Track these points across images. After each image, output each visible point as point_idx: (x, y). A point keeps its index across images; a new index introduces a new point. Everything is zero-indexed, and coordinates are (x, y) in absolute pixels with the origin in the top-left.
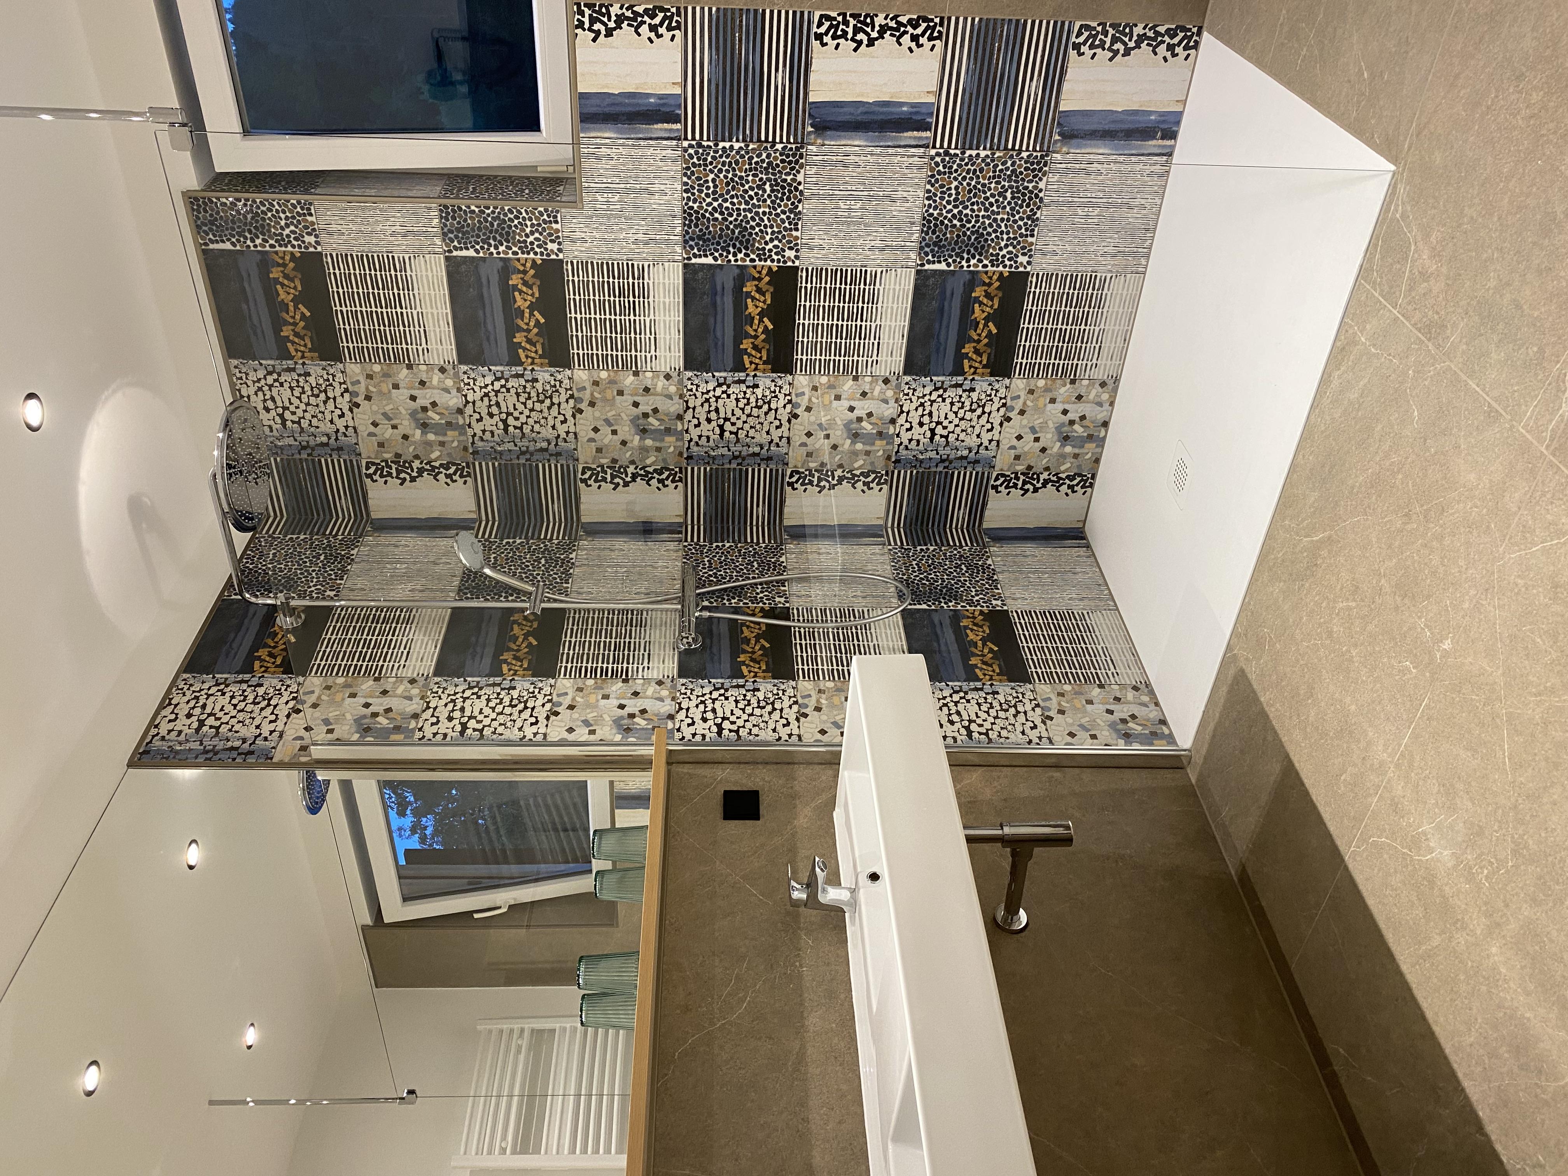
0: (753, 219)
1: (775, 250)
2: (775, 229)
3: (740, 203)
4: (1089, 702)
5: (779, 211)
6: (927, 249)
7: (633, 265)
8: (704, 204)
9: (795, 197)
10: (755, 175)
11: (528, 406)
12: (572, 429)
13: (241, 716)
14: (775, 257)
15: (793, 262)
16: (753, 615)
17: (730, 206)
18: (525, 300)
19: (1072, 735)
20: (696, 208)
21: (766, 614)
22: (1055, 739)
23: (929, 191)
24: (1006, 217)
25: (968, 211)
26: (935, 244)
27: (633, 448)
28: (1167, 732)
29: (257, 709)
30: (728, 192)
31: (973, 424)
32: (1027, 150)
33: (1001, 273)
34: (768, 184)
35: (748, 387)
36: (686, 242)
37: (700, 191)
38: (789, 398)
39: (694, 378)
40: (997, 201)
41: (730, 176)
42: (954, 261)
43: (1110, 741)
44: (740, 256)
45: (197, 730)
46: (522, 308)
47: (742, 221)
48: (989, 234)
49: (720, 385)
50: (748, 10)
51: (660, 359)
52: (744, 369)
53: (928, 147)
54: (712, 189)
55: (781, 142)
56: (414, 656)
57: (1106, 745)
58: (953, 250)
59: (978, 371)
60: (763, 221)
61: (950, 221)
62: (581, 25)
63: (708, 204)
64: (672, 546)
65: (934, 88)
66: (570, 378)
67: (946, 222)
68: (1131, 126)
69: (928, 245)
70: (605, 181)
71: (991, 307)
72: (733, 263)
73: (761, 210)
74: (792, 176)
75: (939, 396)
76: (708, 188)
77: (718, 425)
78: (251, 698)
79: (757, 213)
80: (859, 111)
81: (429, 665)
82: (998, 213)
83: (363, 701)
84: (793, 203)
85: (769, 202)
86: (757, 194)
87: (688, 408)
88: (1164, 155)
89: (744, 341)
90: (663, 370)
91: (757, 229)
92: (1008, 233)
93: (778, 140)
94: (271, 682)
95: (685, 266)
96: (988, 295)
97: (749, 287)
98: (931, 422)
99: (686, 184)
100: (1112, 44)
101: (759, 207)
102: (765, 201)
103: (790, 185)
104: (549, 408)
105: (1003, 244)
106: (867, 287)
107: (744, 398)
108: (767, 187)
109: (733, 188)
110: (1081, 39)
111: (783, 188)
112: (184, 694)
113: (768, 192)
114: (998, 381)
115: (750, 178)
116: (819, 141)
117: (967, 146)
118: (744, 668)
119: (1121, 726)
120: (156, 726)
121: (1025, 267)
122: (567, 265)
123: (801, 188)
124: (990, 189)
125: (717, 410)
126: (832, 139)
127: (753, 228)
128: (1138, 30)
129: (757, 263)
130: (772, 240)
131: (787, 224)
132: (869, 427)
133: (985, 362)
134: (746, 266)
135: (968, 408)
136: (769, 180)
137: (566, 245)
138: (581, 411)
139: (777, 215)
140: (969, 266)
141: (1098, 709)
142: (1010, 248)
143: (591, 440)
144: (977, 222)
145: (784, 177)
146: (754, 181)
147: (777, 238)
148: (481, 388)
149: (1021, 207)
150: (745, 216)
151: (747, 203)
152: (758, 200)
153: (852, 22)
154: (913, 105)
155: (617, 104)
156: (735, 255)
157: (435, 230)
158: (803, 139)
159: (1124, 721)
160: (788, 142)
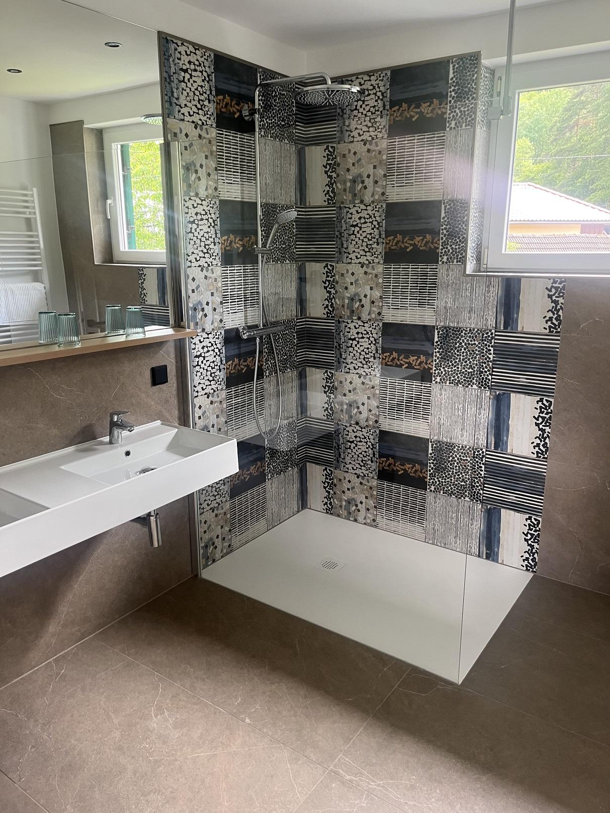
0: (456, 362)
1: (440, 372)
2: (450, 373)
3: (463, 356)
4: (222, 527)
5: (459, 375)
6: (438, 444)
7: (435, 300)
8: (463, 338)
9: (465, 384)
10: (476, 365)
11: (365, 239)
12: (353, 261)
13: (191, 94)
14: (437, 372)
15: (434, 381)
16: (259, 361)
17: (462, 351)
18: (418, 242)
19: (205, 522)
20: (462, 334)
21: (260, 368)
22: (203, 516)
23: (466, 447)
24: (453, 481)
25: (456, 464)
26: (441, 448)
27: (344, 293)
28: (209, 563)
29: (196, 103)
30: (469, 351)
31: (356, 461)
32: (483, 493)
33: (427, 478)
34: (472, 371)
35: (374, 354)
36: (445, 328)
37: (470, 337)
38: (369, 374)
39: (379, 327)
40: (460, 478)
41: (477, 352)
42: (432, 457)
43: (203, 539)
44: (438, 354)
45: (182, 69)
46: (415, 240)
47: (455, 357)
48: (445, 473)
49: (375, 340)
50: (556, 367)
51: (387, 310)
52: (383, 353)
53: (487, 448)
54: (471, 343)
55: (492, 378)
56: (230, 187)
57: (201, 538)
58: (438, 457)
59: (381, 465)
60: (454, 367)
61: (451, 456)
62: (555, 282)
63: (464, 340)
64: (294, 313)
65: (514, 452)
66: (379, 262)
67: (451, 454)
68: (493, 539)
69: (440, 445)
70: (477, 289)
71: (411, 472)
72: (435, 351)
73: (459, 366)
74: (475, 382)
75: (369, 446)
76: (471, 341)
77: (355, 338)
78: (202, 98)
79: (458, 364)
80: (505, 417)
81: (225, 196)
82: (454, 478)
83: (204, 164)
84: (462, 382)
85: (463, 370)
86: (467, 365)
87: (364, 323)
88: (479, 553)
89: (396, 354)
90: (383, 312)
91: (450, 364)
92: (445, 482)
93: (493, 377)
94: (211, 108)
95: (434, 327)
96: (416, 471)
97: (423, 358)
98: (357, 442)
99: (474, 330)
100: (530, 534)
101: (461, 366)
102: (464, 369)
103: (471, 381)
104: (364, 250)
105: (440, 479)
106: (421, 415)
107: (369, 351)
108: (470, 370)
109: (471, 354)
110: (533, 520)
111: (470, 378)
112: (202, 57)
113: (468, 371)
114: (376, 473)
115: (475, 362)
116: (492, 397)
117: (486, 466)
118: (231, 362)
119: (211, 543)
120: (182, 44)
121: (429, 489)
122: (436, 266)
123: (470, 386)
124: (466, 475)
125: (363, 338)
126: (493, 403)
127: (451, 362)
128: (536, 545)
129: (434, 363)
130: (445, 371)
131: (452, 378)
132: (355, 412)
133: (385, 468)
134: (433, 357)
135: (363, 459)
136: (474, 371)
137: (446, 266)
138: (362, 267)
139: (457, 374)
140: (430, 463)
141: (219, 531)
142: (438, 483)
143: (348, 271)
144: (451, 468)
145: (475, 379)
146: (474, 364)
147: (446, 373)
148: (374, 214)
149: (457, 489)
150: (457, 358)
151: (463, 360)
152: (464, 365)
153: (547, 416)
154: (507, 442)
155: (514, 298)
156: (438, 352)
157: (455, 196)
158: (493, 389)
159: (213, 544)
160: (492, 382)
